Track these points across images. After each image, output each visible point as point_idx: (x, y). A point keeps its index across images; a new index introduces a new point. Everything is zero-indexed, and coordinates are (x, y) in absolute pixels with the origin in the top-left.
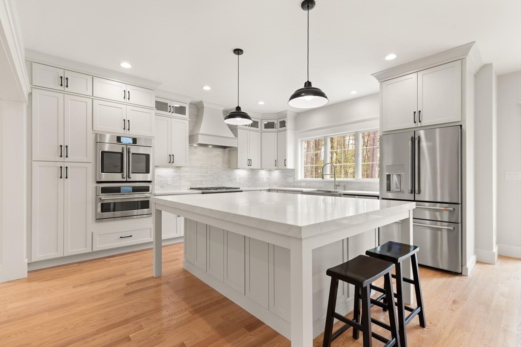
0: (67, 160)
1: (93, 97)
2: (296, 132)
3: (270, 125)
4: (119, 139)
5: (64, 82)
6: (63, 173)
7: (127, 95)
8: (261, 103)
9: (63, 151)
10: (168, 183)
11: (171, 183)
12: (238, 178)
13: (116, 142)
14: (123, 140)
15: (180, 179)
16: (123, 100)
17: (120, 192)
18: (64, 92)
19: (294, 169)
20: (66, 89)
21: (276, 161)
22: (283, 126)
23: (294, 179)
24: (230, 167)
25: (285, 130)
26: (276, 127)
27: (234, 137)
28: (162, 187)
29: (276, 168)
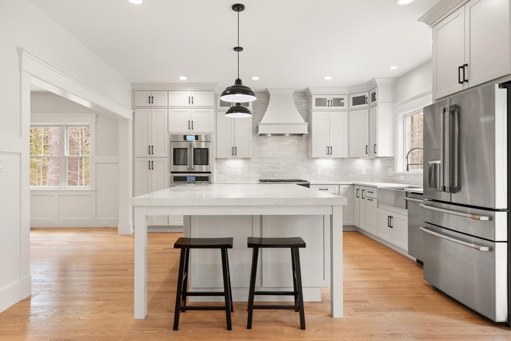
0: (153, 156)
1: (168, 107)
2: (394, 105)
3: (359, 101)
4: (185, 137)
5: (151, 99)
6: (151, 165)
7: (191, 100)
8: (328, 78)
9: (151, 150)
10: (238, 175)
11: (240, 174)
12: (319, 170)
13: (183, 140)
14: (188, 138)
15: (249, 170)
16: (188, 104)
17: (186, 181)
18: (151, 108)
19: (394, 157)
20: (153, 105)
21: (367, 146)
22: (374, 99)
23: (394, 171)
24: (308, 157)
25: (376, 105)
26: (368, 102)
27: (304, 122)
28: (232, 178)
29: (367, 155)
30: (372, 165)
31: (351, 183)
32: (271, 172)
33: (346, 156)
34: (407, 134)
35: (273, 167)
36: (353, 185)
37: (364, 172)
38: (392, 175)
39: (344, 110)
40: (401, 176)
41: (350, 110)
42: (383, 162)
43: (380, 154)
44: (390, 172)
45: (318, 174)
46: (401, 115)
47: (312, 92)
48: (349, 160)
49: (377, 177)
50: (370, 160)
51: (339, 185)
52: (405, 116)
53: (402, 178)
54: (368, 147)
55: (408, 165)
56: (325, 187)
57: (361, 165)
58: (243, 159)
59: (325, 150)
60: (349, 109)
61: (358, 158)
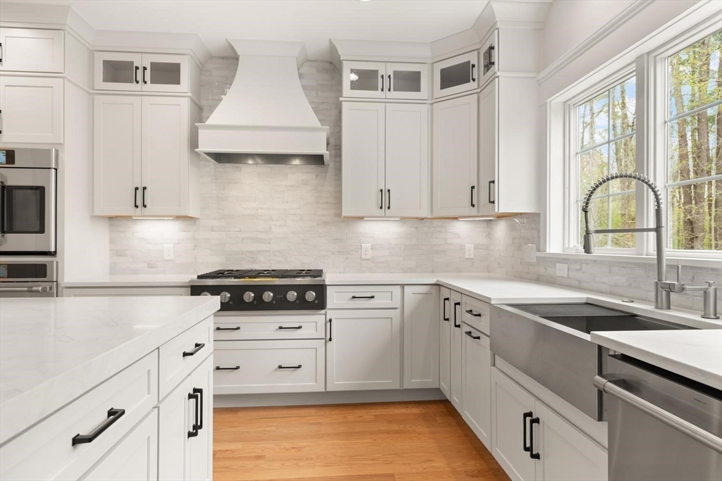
2: (540, 75)
3: (454, 76)
10: (166, 258)
11: (172, 257)
12: (366, 246)
15: (195, 246)
19: (538, 215)
21: (473, 187)
22: (489, 64)
23: (539, 250)
24: (339, 215)
25: (494, 77)
26: (475, 76)
27: (318, 124)
28: (150, 266)
29: (473, 211)
30: (489, 236)
31: (433, 281)
32: (251, 252)
33: (425, 213)
34: (572, 153)
35: (257, 240)
36: (438, 285)
37: (470, 252)
38: (534, 261)
39: (421, 102)
40: (558, 265)
41: (435, 101)
42: (512, 228)
43: (503, 207)
44: (531, 254)
45: (363, 257)
46: (557, 100)
47: (343, 53)
48: (436, 223)
49: (499, 263)
50: (485, 225)
51: (403, 286)
52: (567, 107)
53: (561, 271)
54: (475, 191)
55: (588, 233)
56: (367, 291)
57: (463, 233)
58: (178, 218)
59: (374, 198)
60: (432, 99)
61: (456, 218)
